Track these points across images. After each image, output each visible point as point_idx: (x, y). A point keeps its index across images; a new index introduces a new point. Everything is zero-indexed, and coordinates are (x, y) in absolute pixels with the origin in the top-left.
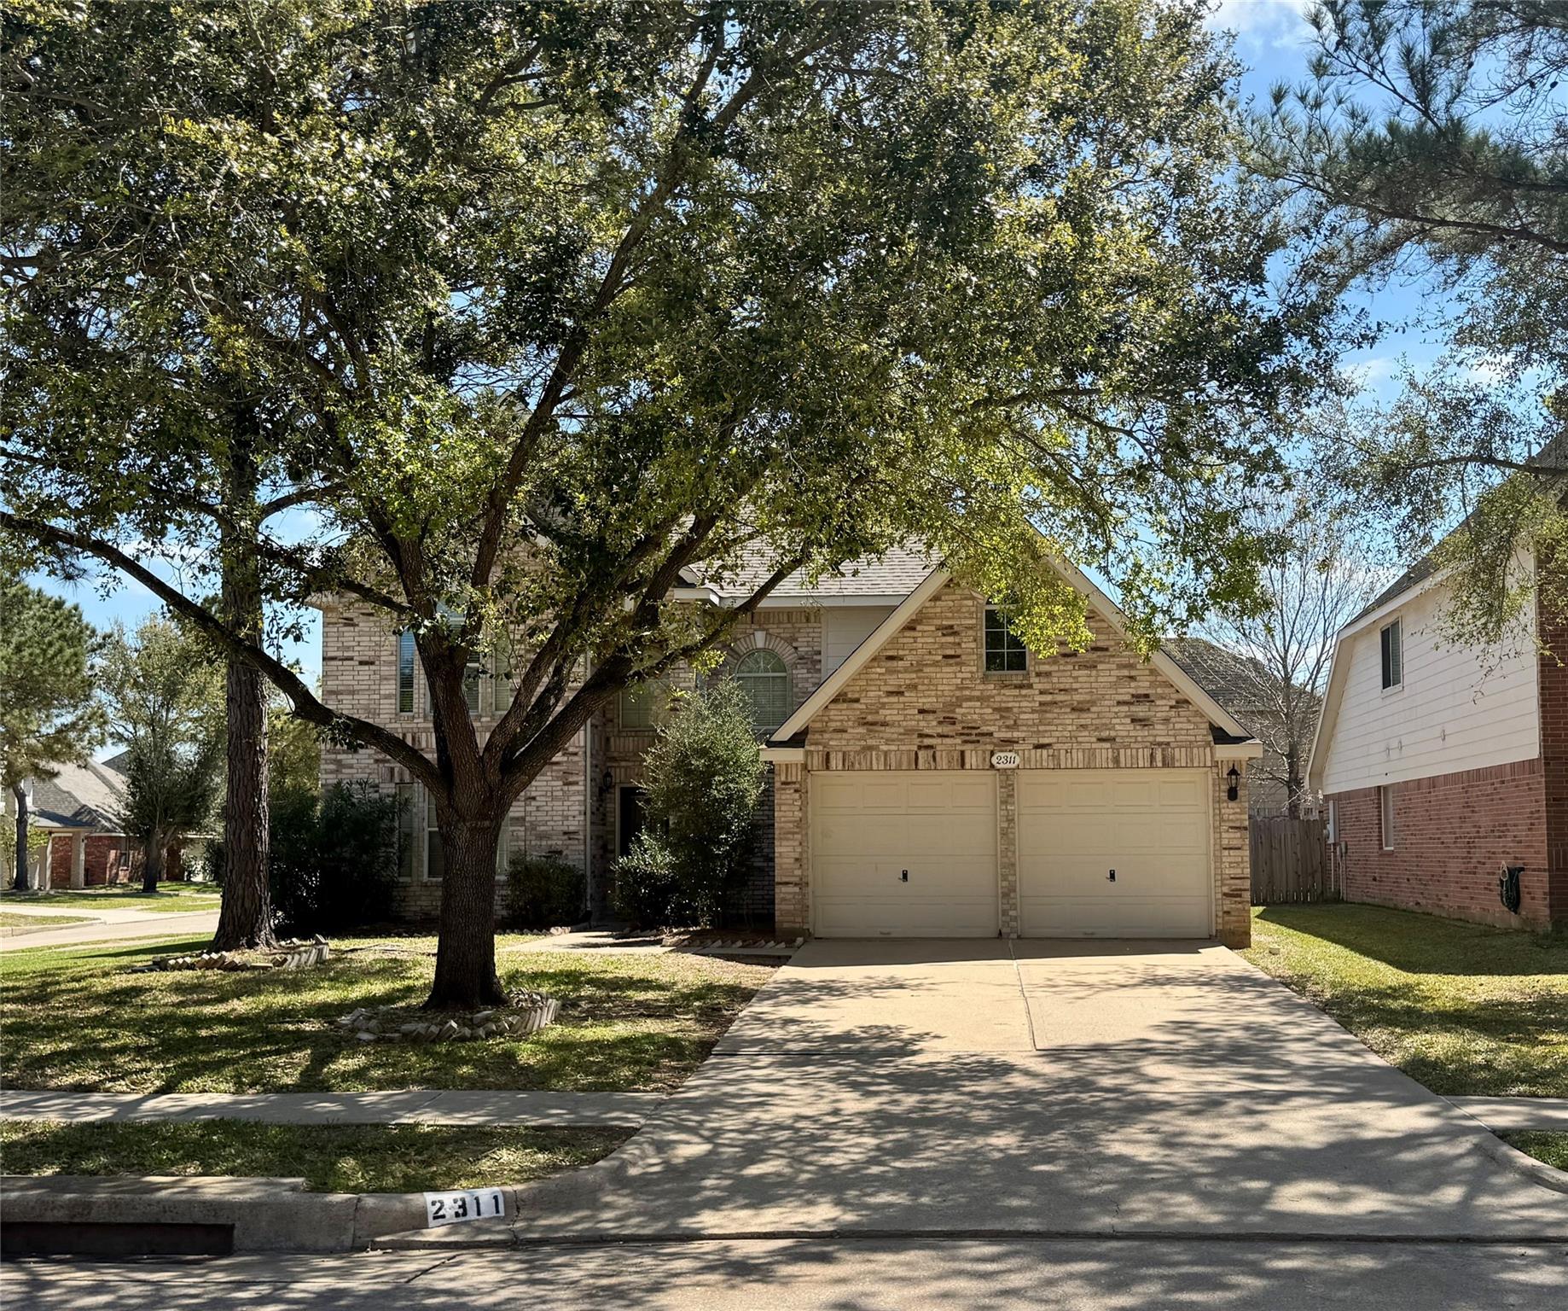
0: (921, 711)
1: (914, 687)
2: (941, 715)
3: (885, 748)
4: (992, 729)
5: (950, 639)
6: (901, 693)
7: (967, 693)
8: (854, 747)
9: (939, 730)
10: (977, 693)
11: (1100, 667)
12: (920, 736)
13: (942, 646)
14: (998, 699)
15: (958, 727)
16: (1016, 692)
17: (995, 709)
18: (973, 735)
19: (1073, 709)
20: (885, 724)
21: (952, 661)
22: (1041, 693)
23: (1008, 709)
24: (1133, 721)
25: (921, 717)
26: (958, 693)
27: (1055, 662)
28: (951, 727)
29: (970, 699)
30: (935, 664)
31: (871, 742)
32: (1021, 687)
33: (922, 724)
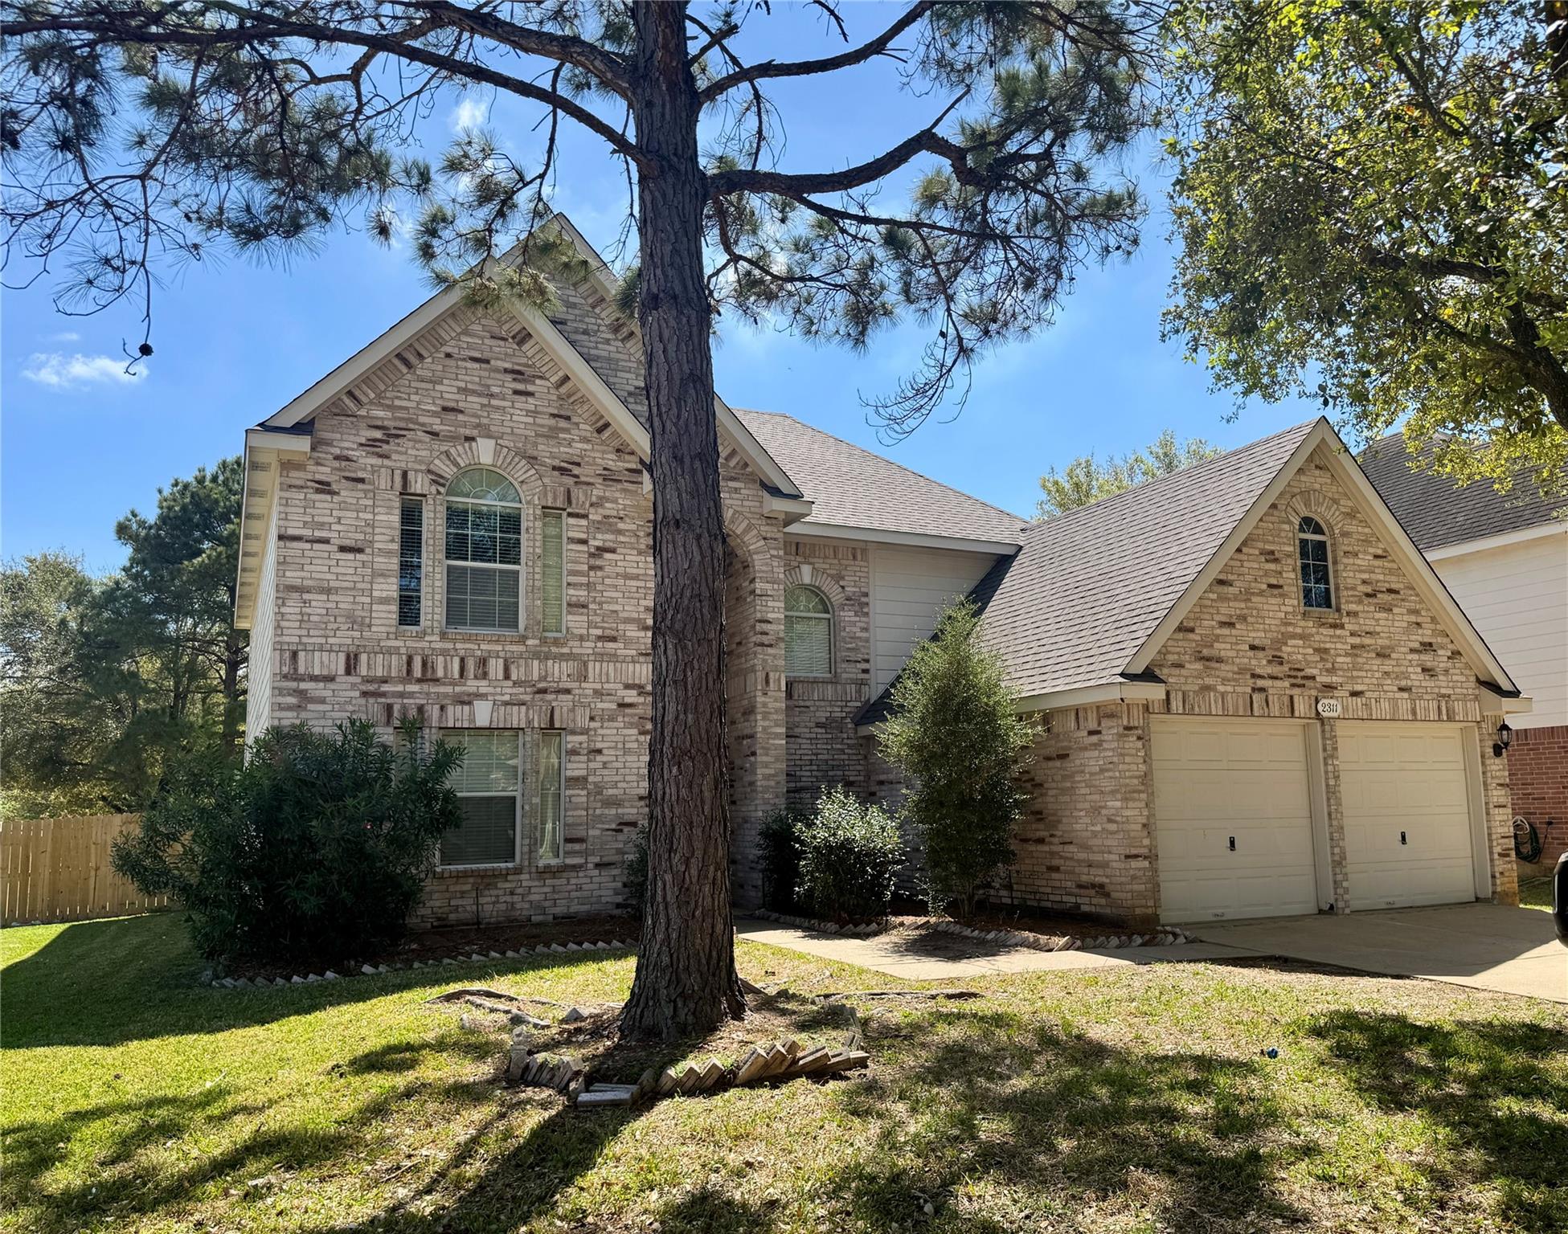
0: (1253, 648)
1: (1243, 618)
2: (1270, 653)
3: (1221, 688)
4: (1315, 672)
5: (1272, 566)
6: (1231, 625)
7: (1290, 629)
8: (1192, 687)
9: (1269, 670)
10: (1299, 630)
11: (1396, 610)
12: (1254, 676)
13: (1266, 573)
14: (1317, 638)
15: (1286, 668)
16: (1331, 632)
17: (1315, 650)
18: (1299, 678)
19: (1378, 655)
20: (1219, 660)
21: (1276, 592)
22: (1352, 634)
23: (1326, 651)
24: (1424, 670)
25: (1251, 654)
26: (1283, 629)
27: (1360, 602)
28: (1279, 668)
29: (1294, 636)
30: (1261, 593)
31: (1209, 681)
32: (1334, 626)
33: (1254, 662)
